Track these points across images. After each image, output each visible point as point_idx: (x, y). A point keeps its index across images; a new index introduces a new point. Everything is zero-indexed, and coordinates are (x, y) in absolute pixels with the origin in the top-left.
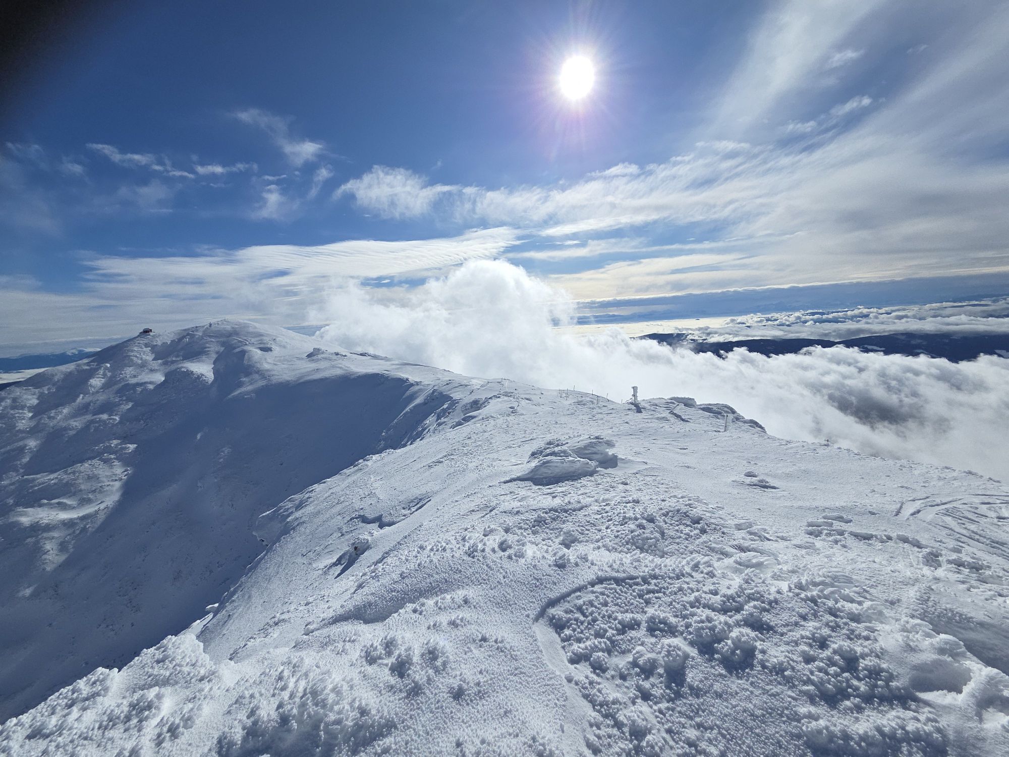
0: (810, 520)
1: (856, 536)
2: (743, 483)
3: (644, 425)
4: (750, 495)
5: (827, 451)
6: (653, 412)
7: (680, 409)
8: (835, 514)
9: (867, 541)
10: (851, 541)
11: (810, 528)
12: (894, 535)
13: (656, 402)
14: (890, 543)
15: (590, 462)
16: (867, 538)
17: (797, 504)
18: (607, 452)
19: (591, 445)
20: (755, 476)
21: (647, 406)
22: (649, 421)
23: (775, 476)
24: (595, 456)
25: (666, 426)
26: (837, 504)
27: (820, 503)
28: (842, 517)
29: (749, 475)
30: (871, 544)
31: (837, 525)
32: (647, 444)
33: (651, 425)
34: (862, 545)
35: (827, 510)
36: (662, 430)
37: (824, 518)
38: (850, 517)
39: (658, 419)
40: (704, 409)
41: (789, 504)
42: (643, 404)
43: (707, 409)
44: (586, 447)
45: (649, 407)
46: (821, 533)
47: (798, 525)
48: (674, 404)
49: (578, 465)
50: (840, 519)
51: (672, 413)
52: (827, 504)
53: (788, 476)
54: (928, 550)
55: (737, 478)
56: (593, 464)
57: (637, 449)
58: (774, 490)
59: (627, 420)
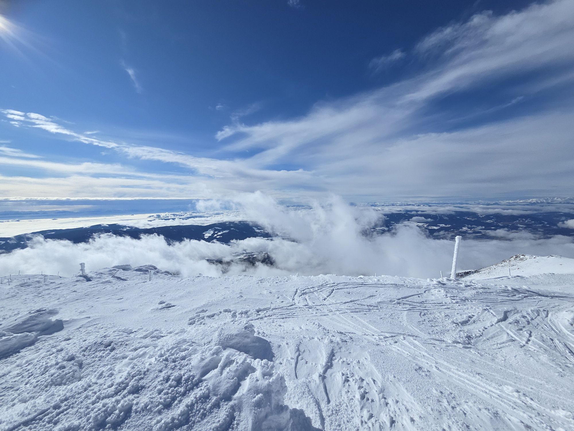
0: (190, 317)
1: (209, 317)
2: (157, 309)
3: (90, 290)
4: (161, 314)
5: (199, 279)
6: (99, 279)
7: (120, 273)
8: (201, 310)
9: (213, 318)
10: (207, 320)
11: (190, 321)
12: (222, 310)
13: (101, 271)
14: (221, 314)
15: (30, 334)
16: (213, 316)
17: (184, 311)
18: (50, 321)
19: (31, 319)
20: (164, 303)
21: (93, 275)
22: (95, 286)
23: (175, 300)
24: (36, 327)
25: (108, 287)
26: (202, 304)
27: (195, 307)
28: (203, 310)
29: (161, 303)
30: (214, 318)
31: (202, 315)
32: (91, 303)
33: (96, 288)
34: (211, 320)
35: (197, 309)
36: (104, 290)
37: (196, 313)
38: (207, 309)
39: (102, 283)
40: (137, 270)
41: (181, 312)
42: (90, 275)
43: (139, 270)
44: (24, 323)
45: (95, 276)
46: (195, 321)
47: (185, 322)
48: (115, 270)
49: (14, 341)
50: (203, 311)
51: (113, 277)
52: (198, 306)
53: (181, 297)
54: (233, 312)
55: (154, 307)
56: (34, 334)
57: (82, 310)
58: (173, 307)
59: (75, 289)
